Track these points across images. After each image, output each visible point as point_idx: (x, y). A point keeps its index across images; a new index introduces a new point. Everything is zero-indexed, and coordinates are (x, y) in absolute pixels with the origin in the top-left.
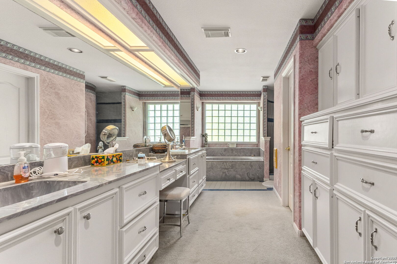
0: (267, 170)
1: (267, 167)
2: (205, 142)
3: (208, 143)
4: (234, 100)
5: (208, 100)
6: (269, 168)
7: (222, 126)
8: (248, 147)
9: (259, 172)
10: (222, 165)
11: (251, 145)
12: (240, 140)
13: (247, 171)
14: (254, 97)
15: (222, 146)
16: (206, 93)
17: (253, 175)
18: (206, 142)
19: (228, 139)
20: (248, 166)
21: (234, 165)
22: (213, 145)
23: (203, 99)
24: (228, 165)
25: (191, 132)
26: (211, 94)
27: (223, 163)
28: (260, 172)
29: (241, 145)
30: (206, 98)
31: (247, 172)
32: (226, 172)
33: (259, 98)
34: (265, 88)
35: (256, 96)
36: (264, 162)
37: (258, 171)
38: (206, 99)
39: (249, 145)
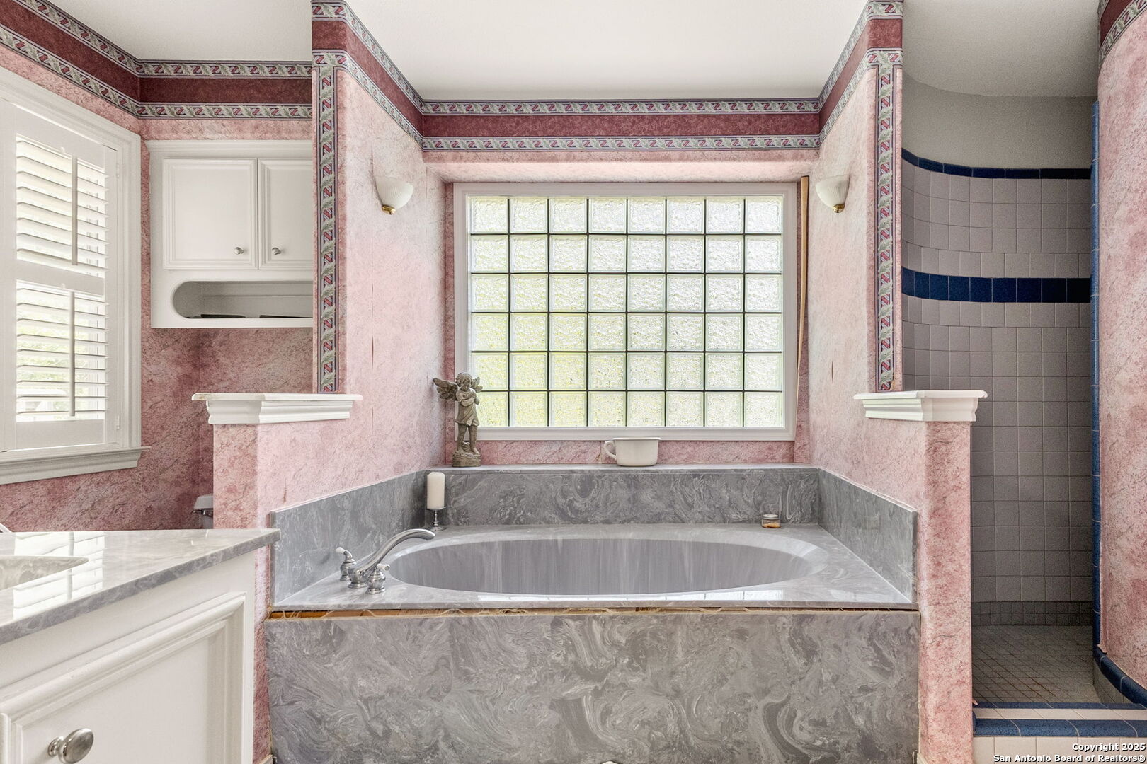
0: (957, 692)
1: (954, 664)
2: (461, 434)
3: (480, 436)
4: (643, 154)
5: (472, 154)
6: (968, 672)
7: (568, 333)
8: (731, 458)
9: (878, 696)
10: (546, 636)
11: (752, 448)
12: (684, 415)
13: (766, 692)
14: (777, 133)
15: (571, 451)
16: (462, 110)
17: (820, 724)
18: (467, 434)
19: (607, 414)
20: (779, 648)
21: (654, 636)
22: (516, 449)
23: (438, 147)
24: (598, 637)
25: (315, 360)
26: (495, 119)
27: (556, 623)
28: (885, 698)
29: (689, 449)
30: (461, 142)
31: (768, 700)
32: (579, 701)
33: (809, 140)
34: (884, 15)
35: (790, 126)
36: (914, 609)
37: (864, 689)
38: (458, 150)
39: (737, 448)
